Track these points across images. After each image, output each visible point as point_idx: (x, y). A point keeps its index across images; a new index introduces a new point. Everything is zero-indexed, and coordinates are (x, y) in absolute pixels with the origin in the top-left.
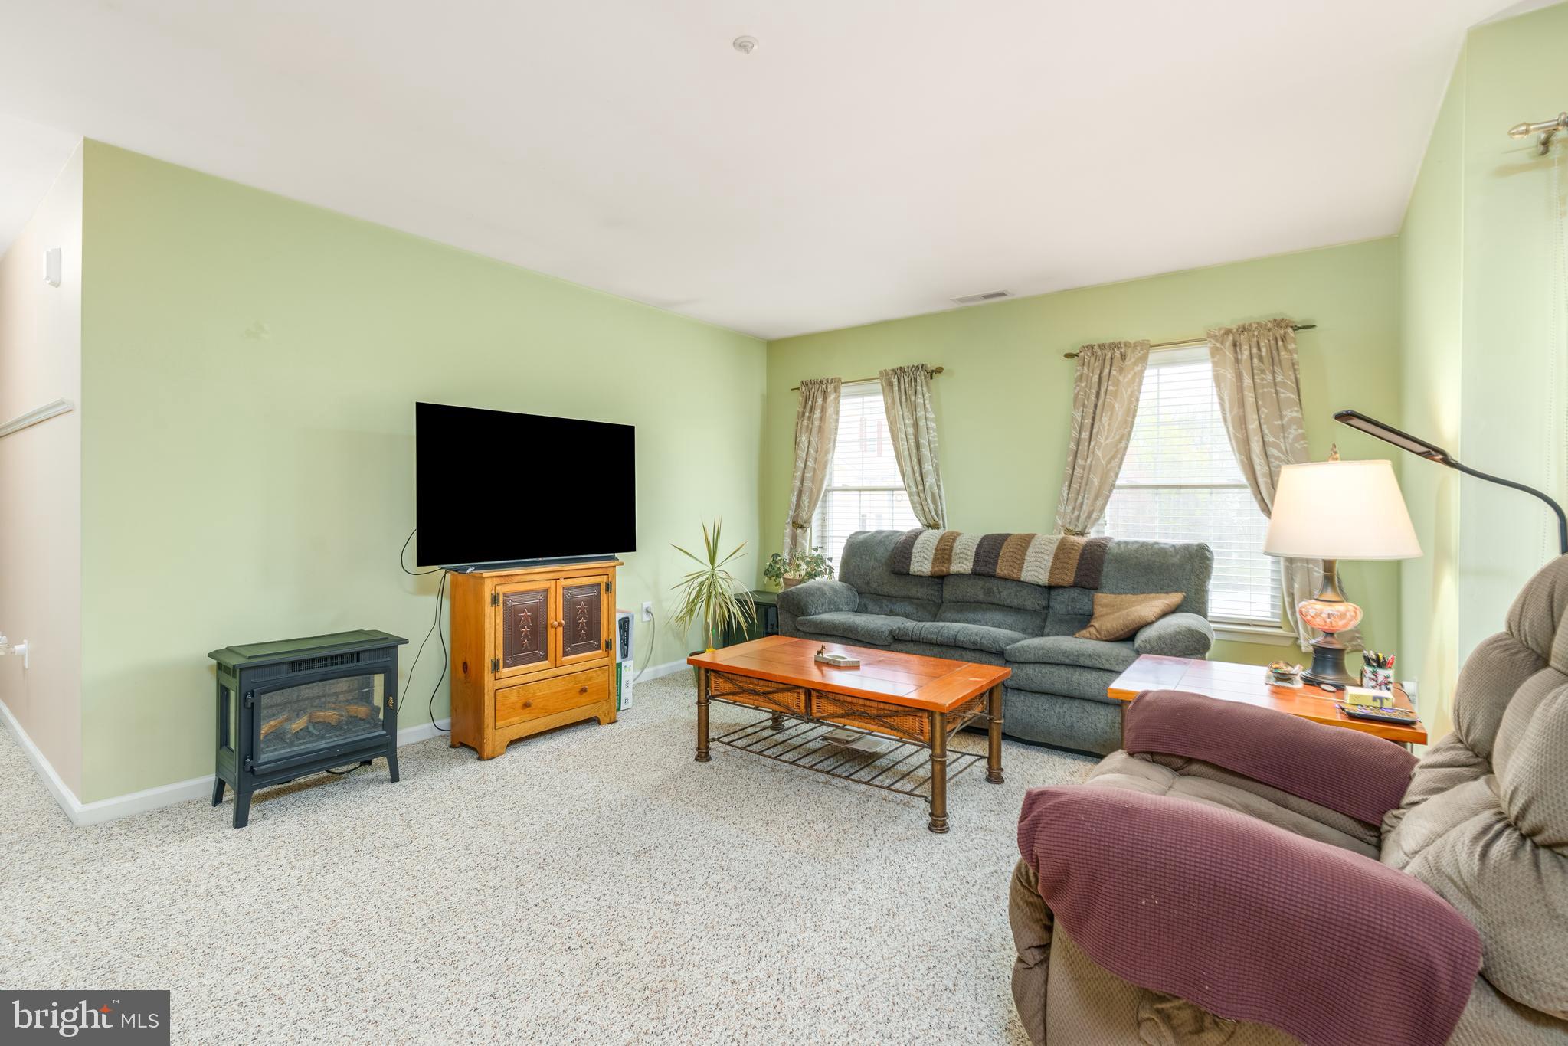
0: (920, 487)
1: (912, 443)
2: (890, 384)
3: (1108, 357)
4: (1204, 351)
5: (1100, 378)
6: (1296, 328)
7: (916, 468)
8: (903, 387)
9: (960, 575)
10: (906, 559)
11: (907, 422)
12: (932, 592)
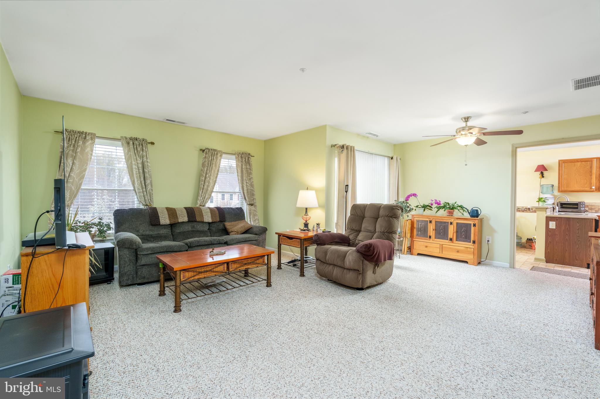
0: (145, 190)
1: (141, 171)
2: (128, 143)
3: (213, 153)
4: (234, 157)
5: (211, 159)
6: (251, 156)
7: (143, 182)
8: (135, 146)
9: (183, 223)
10: (158, 219)
11: (138, 162)
12: (168, 230)
